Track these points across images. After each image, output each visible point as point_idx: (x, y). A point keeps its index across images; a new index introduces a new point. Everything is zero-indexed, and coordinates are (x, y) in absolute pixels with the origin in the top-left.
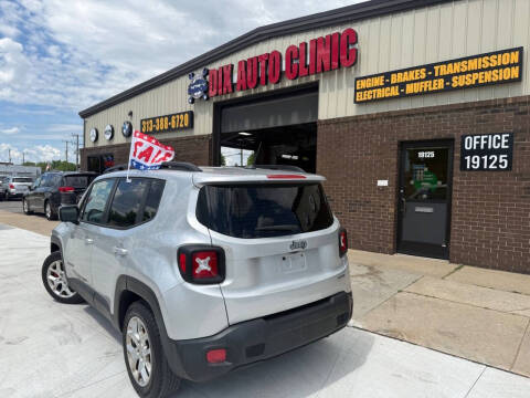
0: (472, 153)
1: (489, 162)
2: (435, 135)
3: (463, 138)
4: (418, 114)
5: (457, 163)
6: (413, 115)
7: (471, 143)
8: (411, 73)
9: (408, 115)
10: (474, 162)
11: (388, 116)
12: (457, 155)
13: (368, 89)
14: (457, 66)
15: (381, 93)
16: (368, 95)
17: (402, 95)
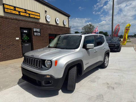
0: (35, 32)
1: (38, 34)
2: (28, 27)
4: (24, 21)
5: (33, 34)
6: (23, 21)
8: (21, 9)
9: (22, 21)
10: (35, 34)
12: (33, 32)
13: (9, 9)
14: (31, 12)
15: (14, 12)
16: (9, 11)
17: (20, 15)
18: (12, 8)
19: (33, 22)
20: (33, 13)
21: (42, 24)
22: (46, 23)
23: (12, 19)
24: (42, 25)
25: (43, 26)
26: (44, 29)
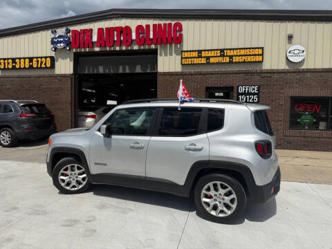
0: (242, 94)
1: (250, 98)
2: (224, 85)
3: (238, 87)
4: (216, 74)
7: (241, 89)
8: (213, 52)
9: (211, 74)
10: (243, 98)
11: (200, 74)
12: (235, 95)
13: (189, 58)
14: (235, 52)
15: (197, 61)
16: (189, 61)
17: (208, 63)
18: (195, 54)
19: (238, 73)
20: (243, 52)
21: (268, 73)
22: (287, 68)
23: (192, 75)
24: (269, 75)
25: (270, 77)
26: (274, 85)
